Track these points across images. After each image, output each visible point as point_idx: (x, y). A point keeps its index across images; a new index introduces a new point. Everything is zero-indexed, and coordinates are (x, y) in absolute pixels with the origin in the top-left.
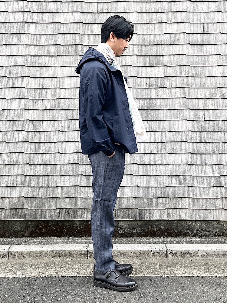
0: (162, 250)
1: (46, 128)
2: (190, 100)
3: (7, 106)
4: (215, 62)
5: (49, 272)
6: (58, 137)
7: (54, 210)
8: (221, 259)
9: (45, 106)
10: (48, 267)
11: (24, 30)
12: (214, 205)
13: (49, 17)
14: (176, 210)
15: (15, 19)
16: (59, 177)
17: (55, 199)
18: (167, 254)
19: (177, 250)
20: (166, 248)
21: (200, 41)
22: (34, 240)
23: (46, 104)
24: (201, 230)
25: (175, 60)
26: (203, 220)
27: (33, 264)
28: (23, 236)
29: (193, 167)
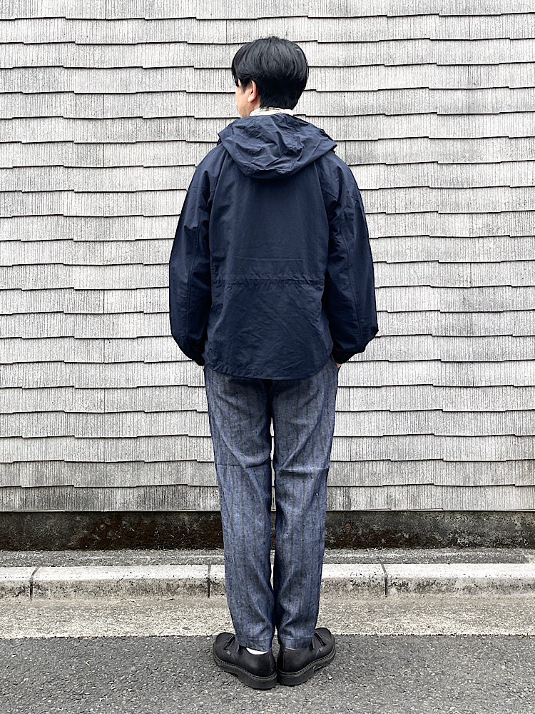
0: (375, 577)
1: (114, 306)
2: (437, 240)
3: (23, 256)
4: (495, 155)
5: (122, 626)
6: (139, 326)
7: (132, 491)
8: (508, 596)
9: (110, 257)
10: (120, 616)
11: (60, 85)
12: (493, 476)
13: (117, 54)
14: (406, 488)
15: (39, 59)
16: (144, 415)
17: (134, 464)
18: (386, 585)
19: (410, 577)
20: (383, 572)
21: (460, 105)
22: (88, 555)
23: (111, 252)
24: (464, 532)
25: (403, 151)
26: (468, 510)
27: (88, 609)
28: (63, 547)
29: (444, 392)
